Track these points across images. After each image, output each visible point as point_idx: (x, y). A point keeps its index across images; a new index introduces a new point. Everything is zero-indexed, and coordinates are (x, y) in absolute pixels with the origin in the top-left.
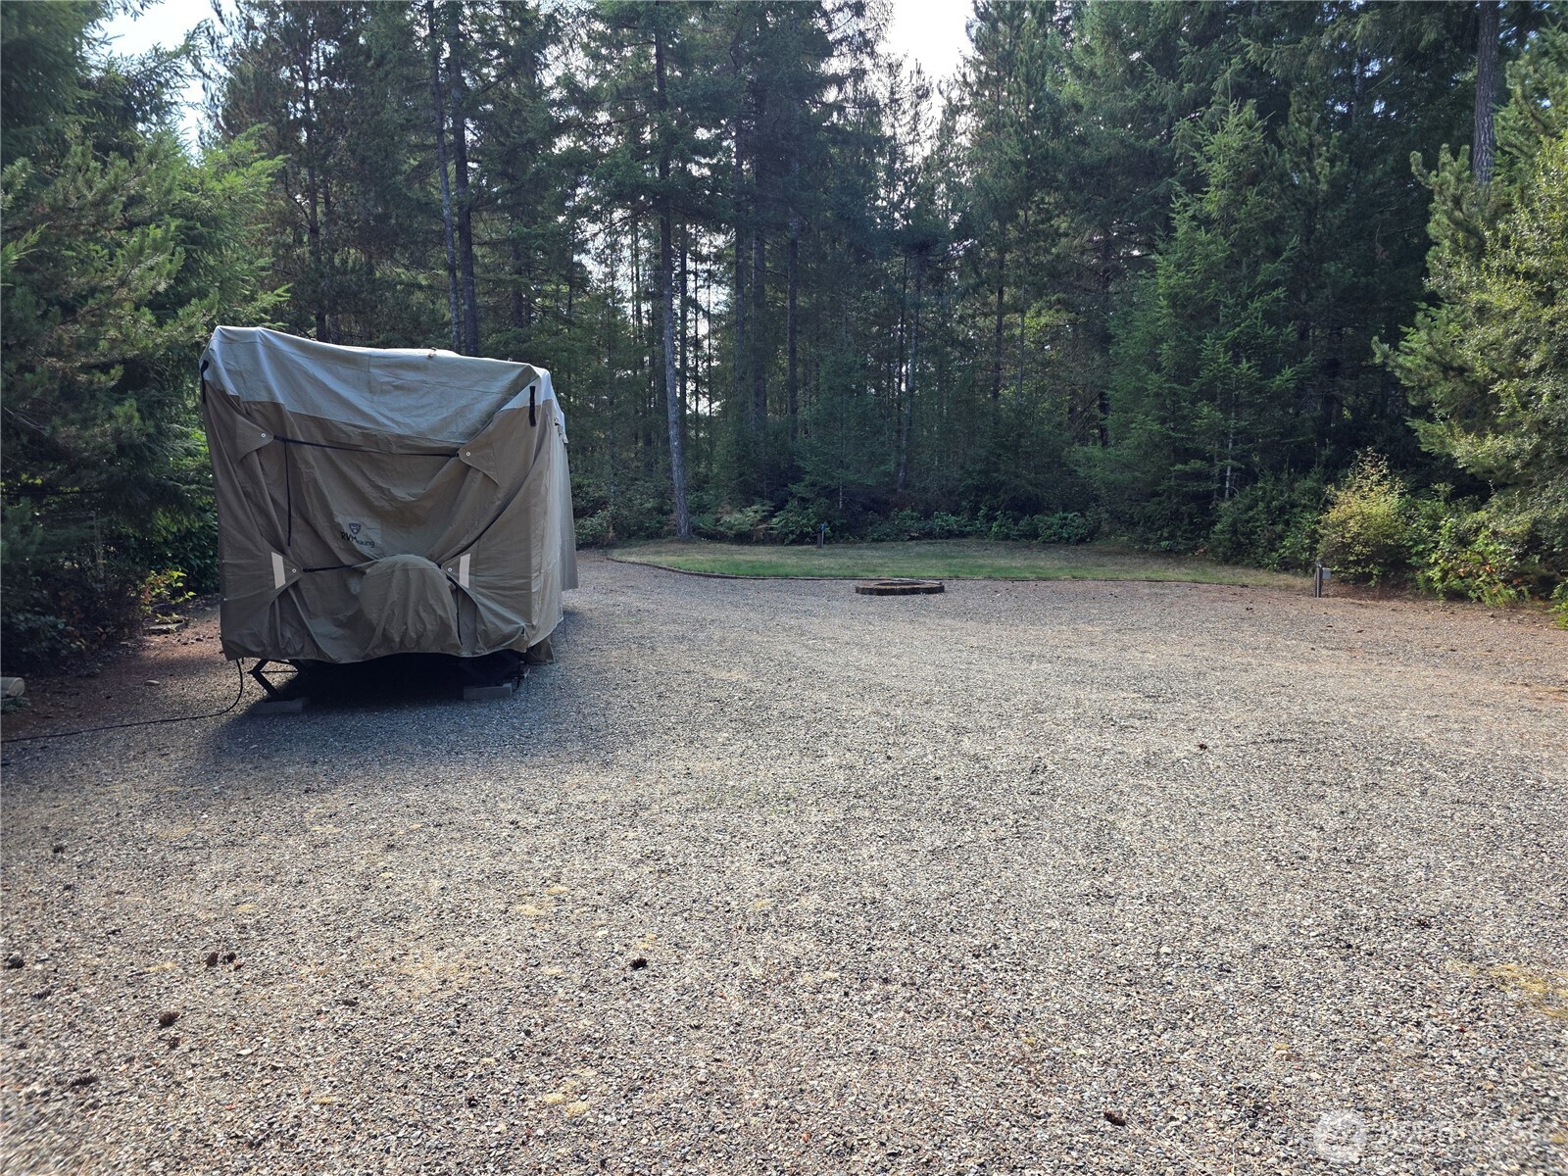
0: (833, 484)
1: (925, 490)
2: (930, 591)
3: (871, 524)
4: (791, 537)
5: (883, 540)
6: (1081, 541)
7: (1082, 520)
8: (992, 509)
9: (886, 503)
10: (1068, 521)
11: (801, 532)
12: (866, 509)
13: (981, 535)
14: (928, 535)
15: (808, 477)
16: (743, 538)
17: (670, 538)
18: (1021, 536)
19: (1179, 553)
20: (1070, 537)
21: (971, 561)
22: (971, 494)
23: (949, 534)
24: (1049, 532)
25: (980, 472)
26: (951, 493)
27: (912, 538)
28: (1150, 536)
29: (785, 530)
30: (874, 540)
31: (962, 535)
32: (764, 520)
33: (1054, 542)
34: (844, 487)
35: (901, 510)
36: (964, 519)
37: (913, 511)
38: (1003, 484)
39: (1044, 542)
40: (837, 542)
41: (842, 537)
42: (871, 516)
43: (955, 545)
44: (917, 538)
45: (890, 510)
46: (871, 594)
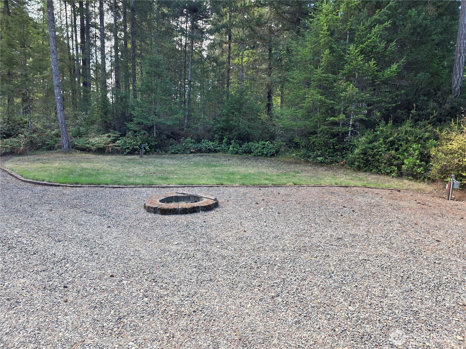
0: (150, 124)
1: (197, 129)
2: (208, 208)
3: (171, 145)
4: (127, 151)
5: (177, 153)
6: (273, 155)
7: (271, 145)
8: (230, 139)
9: (179, 135)
10: (266, 146)
11: (133, 148)
12: (169, 137)
13: (224, 151)
14: (199, 151)
15: (135, 119)
16: (101, 151)
17: (58, 150)
18: (243, 152)
19: (327, 164)
20: (267, 154)
21: (226, 169)
22: (219, 131)
23: (209, 151)
24: (257, 151)
25: (223, 121)
26: (209, 131)
27: (191, 153)
28: (310, 154)
29: (124, 147)
30: (172, 153)
31: (215, 151)
32: (114, 141)
33: (259, 156)
34: (156, 126)
35: (186, 138)
36: (216, 143)
37: (192, 139)
38: (235, 127)
39: (255, 156)
40: (153, 154)
41: (155, 151)
42: (171, 141)
43: (213, 157)
44: (194, 153)
45: (181, 138)
46: (155, 212)
